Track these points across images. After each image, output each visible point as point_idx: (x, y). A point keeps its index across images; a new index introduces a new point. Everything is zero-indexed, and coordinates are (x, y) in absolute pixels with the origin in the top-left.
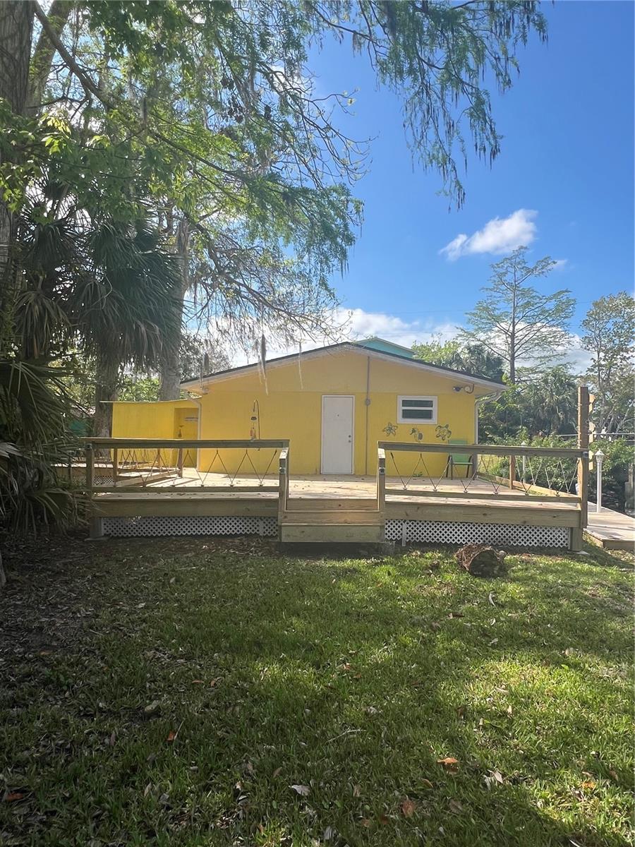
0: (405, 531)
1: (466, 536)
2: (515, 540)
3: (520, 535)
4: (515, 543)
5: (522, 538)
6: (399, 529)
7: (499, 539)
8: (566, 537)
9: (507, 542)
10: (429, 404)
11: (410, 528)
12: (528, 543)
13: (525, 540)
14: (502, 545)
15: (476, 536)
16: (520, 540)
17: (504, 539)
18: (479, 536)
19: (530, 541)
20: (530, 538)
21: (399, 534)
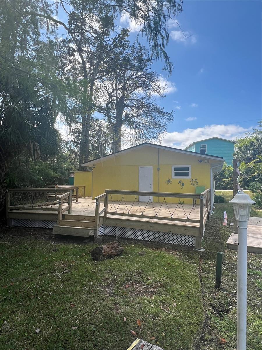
0: (117, 232)
1: (144, 236)
2: (167, 240)
3: (170, 238)
4: (167, 241)
5: (171, 239)
6: (114, 231)
7: (159, 239)
8: (194, 241)
9: (163, 241)
10: (187, 169)
11: (119, 231)
12: (174, 242)
13: (172, 241)
14: (161, 242)
15: (148, 237)
16: (170, 240)
17: (162, 239)
18: (150, 237)
19: (175, 241)
20: (175, 240)
21: (114, 233)
